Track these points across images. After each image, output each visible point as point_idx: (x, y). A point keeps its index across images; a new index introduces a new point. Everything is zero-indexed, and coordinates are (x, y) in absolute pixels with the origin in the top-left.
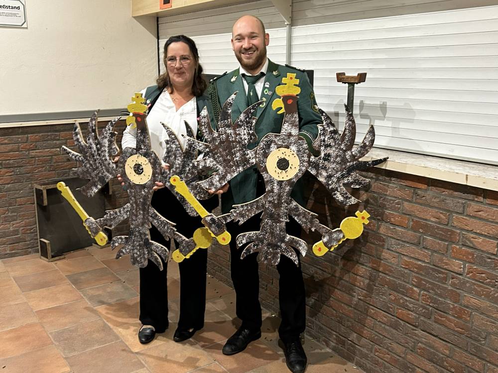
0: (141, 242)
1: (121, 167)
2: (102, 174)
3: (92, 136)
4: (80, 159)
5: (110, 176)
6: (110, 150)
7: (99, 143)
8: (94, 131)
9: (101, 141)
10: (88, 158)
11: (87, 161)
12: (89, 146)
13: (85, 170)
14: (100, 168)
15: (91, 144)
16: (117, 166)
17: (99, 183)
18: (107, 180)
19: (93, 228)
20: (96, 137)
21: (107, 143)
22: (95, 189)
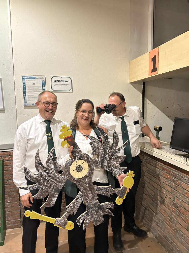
1: (67, 175)
3: (40, 168)
4: (37, 187)
5: (62, 184)
6: (56, 169)
7: (47, 169)
8: (40, 164)
9: (48, 167)
10: (43, 183)
11: (42, 186)
12: (40, 175)
13: (43, 191)
14: (53, 184)
15: (41, 173)
16: (64, 176)
17: (56, 193)
18: (61, 188)
19: (62, 223)
20: (43, 167)
21: (53, 166)
22: (54, 199)
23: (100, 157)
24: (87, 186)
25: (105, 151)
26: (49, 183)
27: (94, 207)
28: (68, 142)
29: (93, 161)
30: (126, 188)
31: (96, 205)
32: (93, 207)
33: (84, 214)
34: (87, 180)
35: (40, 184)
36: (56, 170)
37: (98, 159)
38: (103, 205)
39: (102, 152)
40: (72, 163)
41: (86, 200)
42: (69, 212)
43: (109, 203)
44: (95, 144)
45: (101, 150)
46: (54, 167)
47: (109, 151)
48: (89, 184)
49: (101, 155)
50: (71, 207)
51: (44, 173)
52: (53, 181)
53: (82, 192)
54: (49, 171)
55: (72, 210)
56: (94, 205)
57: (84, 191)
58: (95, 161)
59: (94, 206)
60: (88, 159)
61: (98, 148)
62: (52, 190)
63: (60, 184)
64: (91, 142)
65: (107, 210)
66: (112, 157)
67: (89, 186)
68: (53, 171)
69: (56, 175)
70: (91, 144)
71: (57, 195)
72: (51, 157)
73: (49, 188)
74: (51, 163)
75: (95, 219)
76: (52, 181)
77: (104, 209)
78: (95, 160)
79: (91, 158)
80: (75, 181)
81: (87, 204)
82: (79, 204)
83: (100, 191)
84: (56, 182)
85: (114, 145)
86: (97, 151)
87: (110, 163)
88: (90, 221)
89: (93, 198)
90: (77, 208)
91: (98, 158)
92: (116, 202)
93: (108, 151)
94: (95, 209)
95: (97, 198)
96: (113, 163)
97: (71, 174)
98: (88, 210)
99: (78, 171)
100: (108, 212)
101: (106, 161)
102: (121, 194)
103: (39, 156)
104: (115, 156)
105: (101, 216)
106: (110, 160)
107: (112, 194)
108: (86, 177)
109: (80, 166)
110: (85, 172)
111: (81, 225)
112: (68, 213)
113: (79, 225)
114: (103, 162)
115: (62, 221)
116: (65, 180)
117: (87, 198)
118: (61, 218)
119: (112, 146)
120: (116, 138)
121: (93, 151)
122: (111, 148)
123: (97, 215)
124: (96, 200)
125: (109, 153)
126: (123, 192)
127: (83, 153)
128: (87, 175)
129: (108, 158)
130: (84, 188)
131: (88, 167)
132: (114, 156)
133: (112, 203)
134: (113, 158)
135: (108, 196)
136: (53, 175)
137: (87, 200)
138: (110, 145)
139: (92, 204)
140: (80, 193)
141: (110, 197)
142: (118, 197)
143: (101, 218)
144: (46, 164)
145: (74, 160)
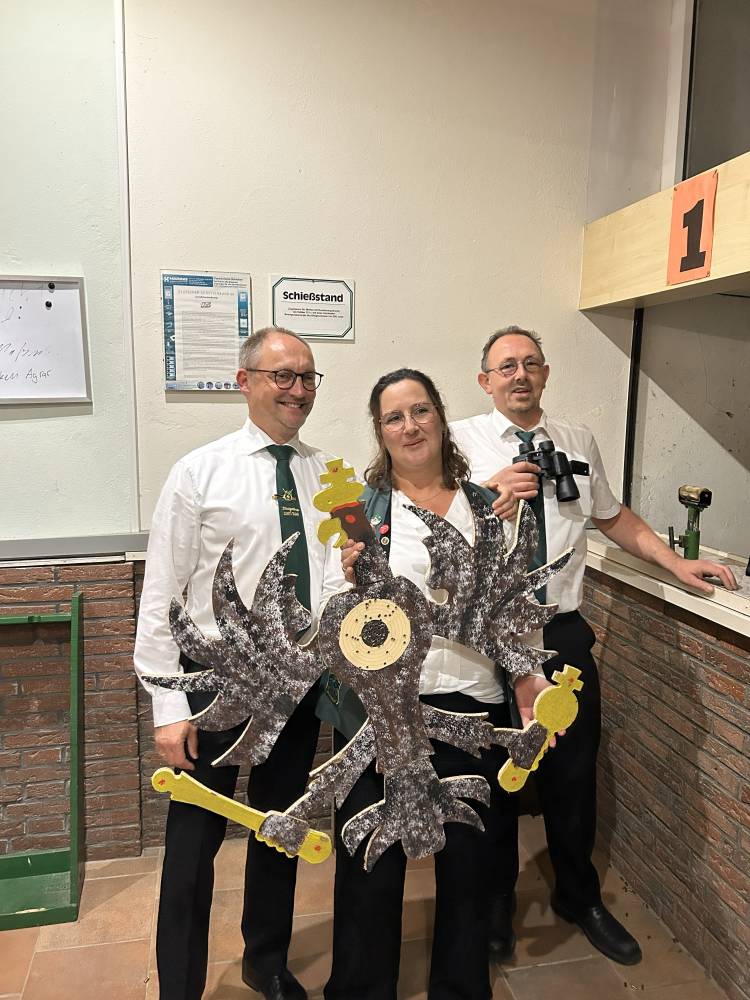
0: (422, 796)
1: (328, 650)
2: (281, 690)
3: (230, 612)
4: (209, 682)
5: (306, 685)
6: (288, 622)
7: (256, 619)
8: (233, 596)
9: (261, 613)
10: (233, 670)
11: (230, 680)
12: (228, 638)
13: (230, 702)
14: (272, 678)
15: (232, 632)
16: (317, 653)
17: (277, 716)
18: (299, 699)
19: (288, 832)
20: (242, 610)
21: (278, 609)
22: (269, 737)
23: (459, 600)
24: (396, 705)
25: (480, 578)
26: (256, 675)
27: (413, 787)
28: (346, 526)
29: (429, 611)
30: (545, 731)
31: (423, 781)
32: (409, 788)
33: (372, 808)
34: (398, 682)
35: (222, 672)
36: (288, 629)
37: (448, 607)
38: (450, 784)
39: (469, 578)
40: (349, 608)
41: (388, 757)
42: (319, 794)
43: (472, 779)
44: (447, 544)
45: (466, 573)
46: (282, 617)
47: (494, 580)
48: (405, 696)
49: (464, 590)
50: (327, 776)
51: (243, 634)
52: (273, 669)
53: (376, 724)
54: (262, 628)
55: (331, 787)
56: (414, 778)
57: (384, 721)
58: (440, 611)
59: (416, 783)
60: (409, 599)
61: (456, 565)
62: (265, 702)
63: (298, 683)
64: (430, 538)
65: (463, 805)
66: (504, 604)
67: (403, 704)
68: (277, 630)
69: (287, 645)
70: (429, 543)
71: (280, 725)
72: (277, 575)
73: (255, 691)
74: (272, 597)
75: (415, 834)
76: (267, 666)
77: (450, 799)
78: (438, 606)
79: (424, 599)
80: (355, 680)
81: (388, 773)
82: (360, 769)
83: (444, 731)
84: (281, 673)
85: (517, 558)
86: (448, 574)
87: (496, 628)
88: (392, 838)
89: (415, 754)
90: (349, 782)
91: (450, 601)
92: (499, 778)
93: (491, 579)
94: (417, 796)
95: (430, 756)
96: (505, 627)
97: (343, 651)
98: (392, 795)
99: (368, 642)
100: (466, 813)
101: (479, 619)
102: (522, 751)
103: (229, 567)
104: (516, 602)
105: (439, 826)
106: (494, 615)
107: (488, 748)
108: (395, 668)
109: (380, 622)
110: (395, 647)
111: (357, 850)
112: (311, 799)
113: (351, 848)
114: (466, 618)
115: (289, 826)
116: (318, 670)
117: (390, 751)
118: (284, 814)
119: (511, 560)
120: (528, 535)
121: (433, 573)
122: (503, 570)
123: (423, 819)
124: (424, 762)
125: (494, 587)
126: (530, 746)
127: (395, 576)
128: (400, 660)
129: (488, 605)
130: (384, 707)
131: (408, 631)
132: (512, 603)
133: (483, 782)
134: (509, 610)
135: (471, 751)
136: (276, 644)
137: (393, 757)
138: (502, 558)
139: (410, 776)
140: (366, 727)
141: (479, 756)
142: (510, 760)
143: (435, 834)
144: (255, 600)
145: (361, 596)
